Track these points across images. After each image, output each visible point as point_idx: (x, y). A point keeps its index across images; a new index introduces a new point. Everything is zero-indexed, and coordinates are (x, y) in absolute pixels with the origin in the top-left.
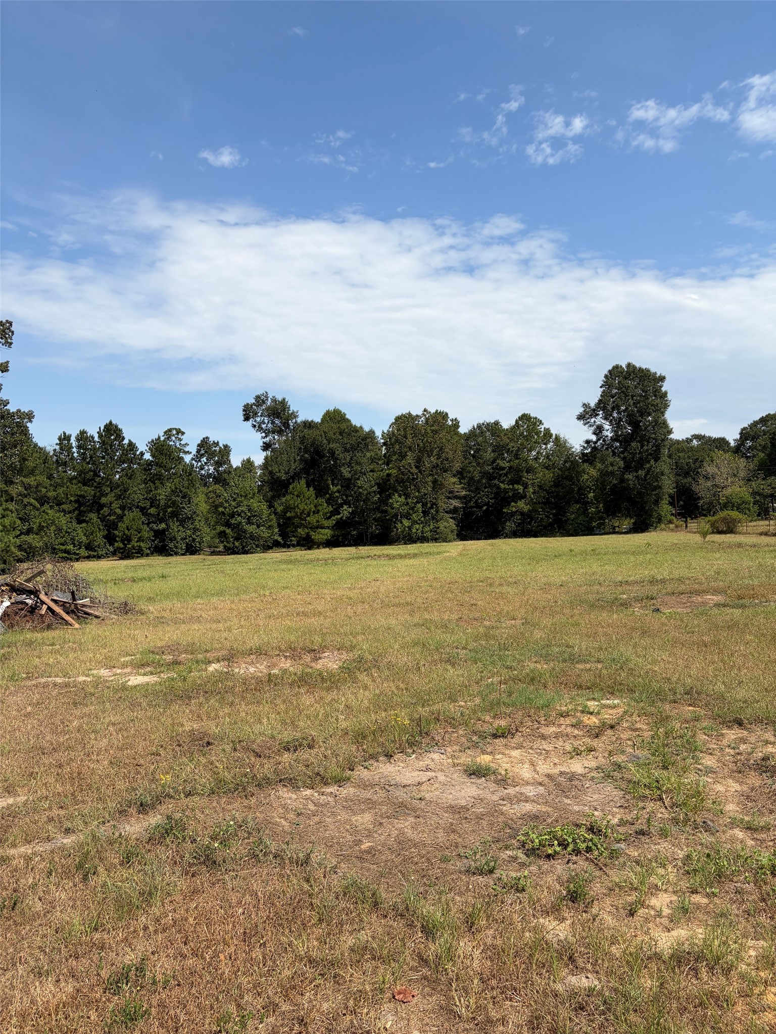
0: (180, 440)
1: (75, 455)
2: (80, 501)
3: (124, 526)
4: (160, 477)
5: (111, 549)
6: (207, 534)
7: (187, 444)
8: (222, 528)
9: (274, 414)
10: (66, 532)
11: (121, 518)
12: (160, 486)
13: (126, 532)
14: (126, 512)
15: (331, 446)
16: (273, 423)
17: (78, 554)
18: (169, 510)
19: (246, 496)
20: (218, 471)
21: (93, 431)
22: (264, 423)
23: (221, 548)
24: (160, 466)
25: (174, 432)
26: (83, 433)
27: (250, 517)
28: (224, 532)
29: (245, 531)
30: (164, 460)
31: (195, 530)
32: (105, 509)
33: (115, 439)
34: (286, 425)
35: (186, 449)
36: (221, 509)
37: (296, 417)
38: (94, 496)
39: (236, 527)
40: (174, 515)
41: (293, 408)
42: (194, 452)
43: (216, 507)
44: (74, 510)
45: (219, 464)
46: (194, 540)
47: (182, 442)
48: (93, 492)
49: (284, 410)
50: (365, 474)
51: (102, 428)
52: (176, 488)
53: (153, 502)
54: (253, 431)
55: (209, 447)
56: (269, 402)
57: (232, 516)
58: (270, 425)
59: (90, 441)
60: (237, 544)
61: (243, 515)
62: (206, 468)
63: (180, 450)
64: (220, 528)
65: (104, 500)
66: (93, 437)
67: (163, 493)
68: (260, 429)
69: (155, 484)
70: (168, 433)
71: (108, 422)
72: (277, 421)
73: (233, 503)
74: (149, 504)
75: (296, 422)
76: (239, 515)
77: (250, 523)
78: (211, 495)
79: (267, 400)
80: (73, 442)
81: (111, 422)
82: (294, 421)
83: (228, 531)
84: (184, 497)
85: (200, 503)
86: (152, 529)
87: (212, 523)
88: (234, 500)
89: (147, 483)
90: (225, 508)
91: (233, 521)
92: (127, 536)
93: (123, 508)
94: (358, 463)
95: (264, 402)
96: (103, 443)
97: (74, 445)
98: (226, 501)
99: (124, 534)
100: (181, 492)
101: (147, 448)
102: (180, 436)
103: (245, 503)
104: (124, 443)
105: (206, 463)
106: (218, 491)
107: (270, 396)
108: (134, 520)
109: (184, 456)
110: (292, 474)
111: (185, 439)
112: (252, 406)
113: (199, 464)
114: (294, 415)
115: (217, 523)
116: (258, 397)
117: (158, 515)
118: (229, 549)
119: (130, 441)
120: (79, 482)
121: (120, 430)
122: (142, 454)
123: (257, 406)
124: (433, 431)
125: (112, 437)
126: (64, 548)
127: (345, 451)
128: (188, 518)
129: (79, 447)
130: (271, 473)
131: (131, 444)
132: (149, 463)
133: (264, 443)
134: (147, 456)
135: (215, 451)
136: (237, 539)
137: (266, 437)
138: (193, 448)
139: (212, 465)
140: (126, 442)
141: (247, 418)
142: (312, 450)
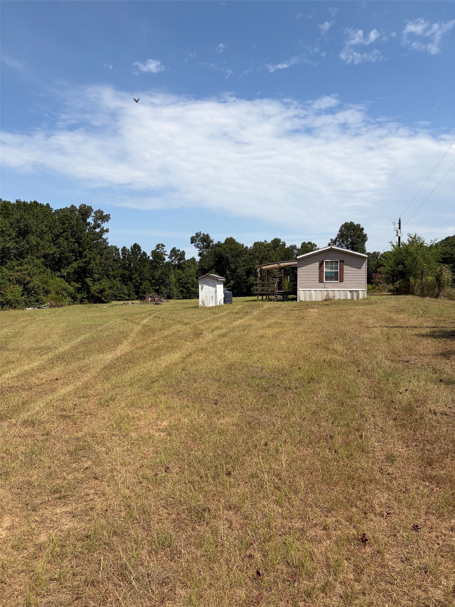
0: (163, 249)
1: (121, 257)
2: (123, 276)
3: (143, 287)
4: (156, 267)
5: (136, 297)
6: (175, 291)
7: (166, 251)
8: (182, 289)
9: (203, 241)
10: (121, 289)
11: (141, 284)
12: (156, 271)
13: (144, 289)
14: (143, 281)
15: (227, 255)
16: (203, 244)
17: (125, 298)
18: (160, 281)
19: (191, 276)
20: (179, 263)
21: (129, 247)
22: (199, 244)
23: (181, 297)
24: (157, 263)
25: (161, 246)
26: (124, 248)
27: (193, 284)
28: (182, 290)
29: (191, 290)
30: (158, 260)
31: (171, 289)
32: (134, 280)
33: (138, 251)
34: (209, 245)
35: (166, 253)
36: (181, 281)
37: (213, 242)
38: (129, 274)
39: (187, 288)
40: (162, 283)
41: (212, 238)
42: (169, 254)
43: (179, 280)
44: (121, 280)
45: (180, 260)
46: (170, 293)
47: (164, 250)
48: (129, 273)
49: (208, 239)
50: (240, 267)
51: (132, 246)
52: (163, 272)
53: (154, 278)
54: (195, 248)
55: (176, 252)
56: (202, 236)
57: (186, 284)
58: (202, 245)
59: (127, 251)
60: (187, 295)
61: (190, 283)
62: (174, 261)
63: (163, 254)
64: (181, 289)
65: (133, 276)
66: (128, 250)
67: (157, 274)
68: (198, 247)
69: (154, 270)
70: (158, 246)
71: (135, 243)
72: (205, 244)
73: (186, 279)
74: (152, 278)
75: (213, 244)
76: (188, 283)
77: (193, 287)
78: (177, 274)
79: (201, 235)
80: (120, 251)
81: (136, 243)
82: (212, 244)
83: (184, 290)
84: (166, 276)
85: (173, 278)
86: (153, 289)
87: (178, 287)
88: (187, 277)
89: (151, 270)
90: (183, 281)
91: (186, 286)
92: (144, 291)
93: (141, 280)
94: (238, 263)
95: (199, 236)
96: (133, 252)
97: (120, 252)
98: (184, 278)
99: (143, 290)
100: (165, 273)
101: (151, 255)
102: (163, 248)
103: (191, 279)
104: (141, 252)
105: (174, 259)
106: (180, 273)
107: (202, 233)
108: (147, 285)
109: (165, 256)
110: (210, 266)
111: (165, 249)
112: (194, 237)
113: (171, 260)
114: (212, 241)
115: (179, 287)
116: (197, 234)
117: (155, 283)
118: (185, 297)
119: (143, 251)
120: (123, 269)
121: (140, 247)
122: (149, 257)
123: (197, 237)
124: (267, 250)
125: (136, 250)
126: (120, 295)
127: (232, 257)
128: (168, 284)
129: (123, 254)
130: (202, 266)
131: (144, 253)
132: (151, 261)
133: (199, 253)
134: (151, 258)
135: (178, 254)
136: (187, 293)
137: (200, 250)
138: (168, 253)
139: (177, 260)
140: (142, 252)
141: (192, 242)
142: (219, 256)
